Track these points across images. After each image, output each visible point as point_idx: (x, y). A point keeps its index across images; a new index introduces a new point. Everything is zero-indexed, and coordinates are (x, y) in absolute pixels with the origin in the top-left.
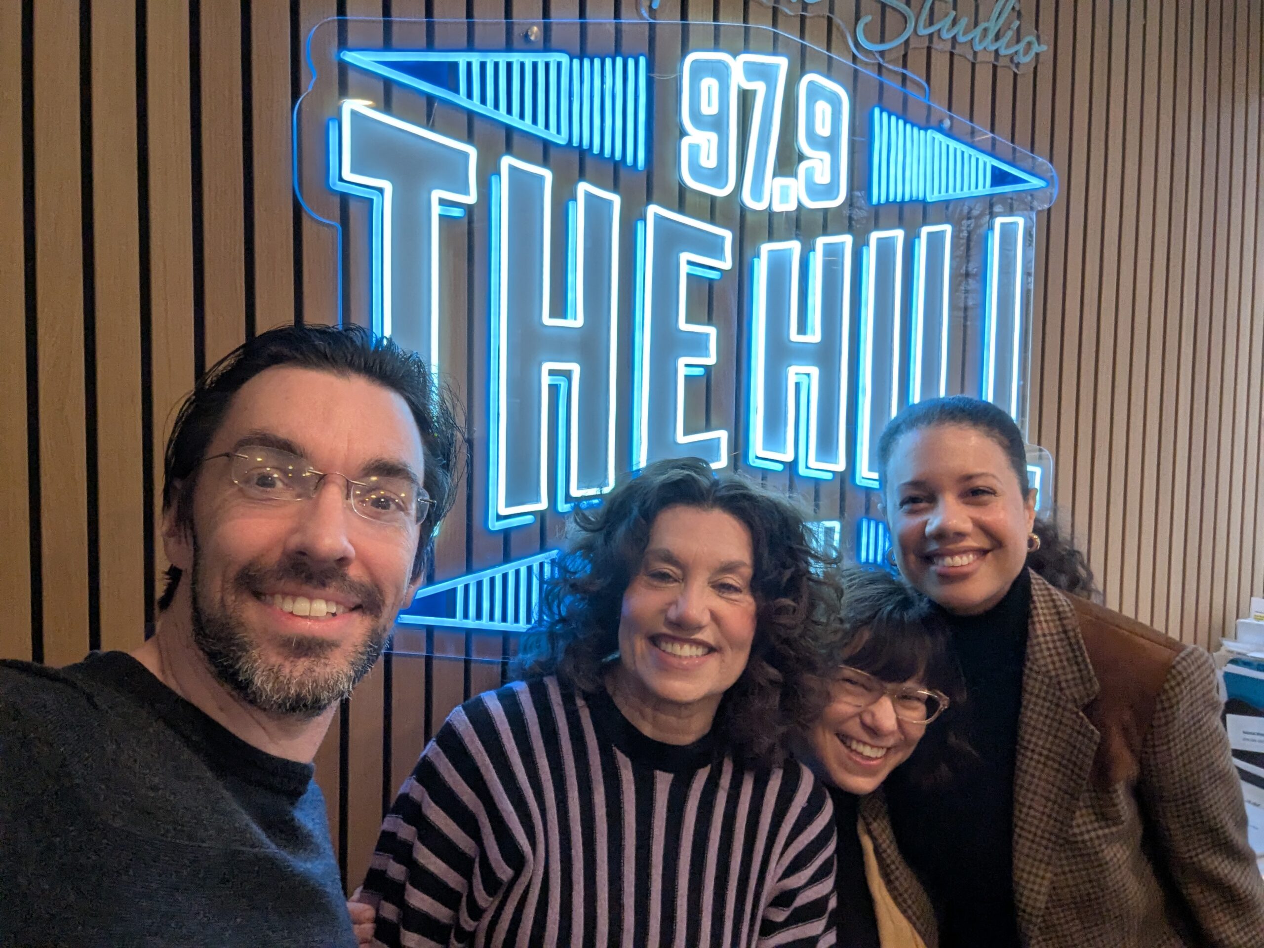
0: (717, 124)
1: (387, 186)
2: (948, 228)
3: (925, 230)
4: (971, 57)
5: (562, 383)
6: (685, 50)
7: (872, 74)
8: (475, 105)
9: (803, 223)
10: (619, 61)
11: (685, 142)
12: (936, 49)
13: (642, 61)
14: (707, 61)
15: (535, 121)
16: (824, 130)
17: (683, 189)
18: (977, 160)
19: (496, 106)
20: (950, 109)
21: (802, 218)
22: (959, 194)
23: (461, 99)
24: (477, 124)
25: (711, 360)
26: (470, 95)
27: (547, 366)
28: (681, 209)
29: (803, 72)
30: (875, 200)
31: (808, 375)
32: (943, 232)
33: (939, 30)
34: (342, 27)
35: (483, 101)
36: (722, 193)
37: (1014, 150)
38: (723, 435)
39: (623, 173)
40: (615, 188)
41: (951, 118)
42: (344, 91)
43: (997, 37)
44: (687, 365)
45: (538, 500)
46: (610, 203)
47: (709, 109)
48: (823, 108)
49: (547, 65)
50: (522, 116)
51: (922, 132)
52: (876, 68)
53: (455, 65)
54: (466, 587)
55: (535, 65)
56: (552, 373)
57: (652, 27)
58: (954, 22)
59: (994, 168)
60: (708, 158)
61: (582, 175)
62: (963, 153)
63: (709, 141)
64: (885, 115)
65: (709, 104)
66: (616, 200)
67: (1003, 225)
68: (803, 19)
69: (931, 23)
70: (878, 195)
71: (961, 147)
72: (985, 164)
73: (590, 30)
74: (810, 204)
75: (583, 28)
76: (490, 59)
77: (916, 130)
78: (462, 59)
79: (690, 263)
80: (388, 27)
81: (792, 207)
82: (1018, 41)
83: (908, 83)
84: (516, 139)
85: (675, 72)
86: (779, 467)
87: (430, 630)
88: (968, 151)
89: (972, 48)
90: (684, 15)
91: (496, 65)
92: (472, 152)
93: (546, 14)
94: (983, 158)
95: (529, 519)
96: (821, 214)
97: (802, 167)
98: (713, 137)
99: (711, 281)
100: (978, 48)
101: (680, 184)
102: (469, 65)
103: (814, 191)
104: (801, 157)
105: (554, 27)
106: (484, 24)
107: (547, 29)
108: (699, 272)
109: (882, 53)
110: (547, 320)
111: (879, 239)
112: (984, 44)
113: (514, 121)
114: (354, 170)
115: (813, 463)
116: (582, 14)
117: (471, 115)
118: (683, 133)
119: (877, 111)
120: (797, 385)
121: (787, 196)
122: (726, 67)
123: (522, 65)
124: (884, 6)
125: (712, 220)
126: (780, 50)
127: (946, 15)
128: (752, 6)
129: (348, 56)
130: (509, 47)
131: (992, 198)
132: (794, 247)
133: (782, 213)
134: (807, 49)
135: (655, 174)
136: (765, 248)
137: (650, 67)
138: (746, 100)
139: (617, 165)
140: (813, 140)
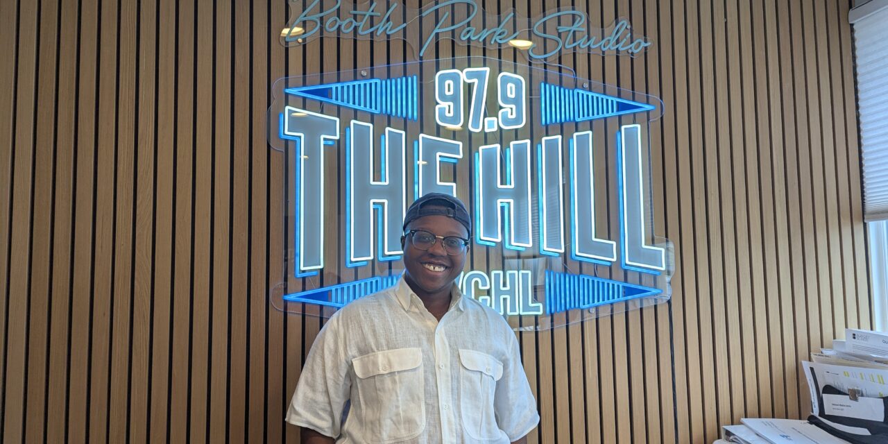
0: (454, 99)
1: (302, 135)
2: (590, 133)
3: (575, 134)
4: (601, 55)
5: (380, 208)
8: (339, 102)
10: (404, 79)
11: (437, 107)
12: (579, 53)
15: (365, 106)
16: (511, 95)
17: (438, 126)
19: (348, 102)
20: (590, 79)
22: (596, 116)
23: (334, 101)
24: (341, 109)
26: (337, 99)
27: (372, 201)
28: (438, 135)
29: (500, 71)
31: (509, 203)
32: (588, 135)
33: (579, 44)
35: (343, 101)
36: (458, 127)
39: (408, 122)
42: (287, 104)
43: (618, 42)
45: (370, 256)
46: (401, 134)
48: (511, 86)
49: (371, 84)
50: (360, 105)
52: (543, 66)
53: (332, 88)
54: (337, 290)
55: (365, 85)
56: (374, 203)
57: (421, 64)
58: (589, 39)
61: (389, 125)
65: (449, 91)
66: (403, 133)
67: (625, 129)
68: (500, 50)
69: (574, 41)
72: (612, 101)
75: (389, 69)
76: (345, 85)
78: (334, 86)
79: (440, 156)
81: (495, 129)
82: (632, 42)
83: (563, 70)
84: (358, 113)
86: (493, 244)
87: (321, 306)
89: (601, 49)
90: (437, 57)
91: (348, 87)
92: (337, 120)
93: (372, 65)
95: (365, 263)
97: (500, 112)
99: (455, 165)
100: (604, 49)
102: (337, 88)
104: (501, 108)
105: (375, 70)
106: (344, 72)
107: (372, 71)
108: (446, 160)
109: (545, 59)
110: (372, 183)
111: (546, 141)
112: (608, 47)
113: (356, 107)
114: (289, 131)
115: (513, 243)
116: (388, 63)
117: (339, 107)
118: (437, 104)
120: (502, 208)
122: (459, 75)
123: (360, 85)
124: (545, 39)
127: (584, 36)
128: (471, 48)
129: (288, 91)
130: (355, 79)
131: (620, 117)
132: (498, 146)
133: (490, 132)
134: (503, 63)
135: (424, 121)
136: (481, 148)
137: (421, 79)
138: (469, 87)
139: (406, 119)
140: (506, 100)
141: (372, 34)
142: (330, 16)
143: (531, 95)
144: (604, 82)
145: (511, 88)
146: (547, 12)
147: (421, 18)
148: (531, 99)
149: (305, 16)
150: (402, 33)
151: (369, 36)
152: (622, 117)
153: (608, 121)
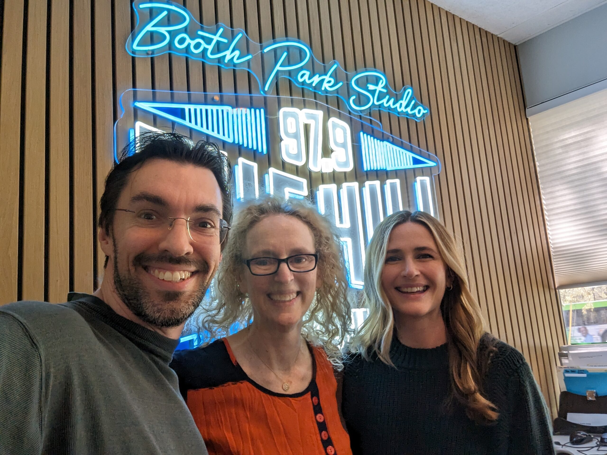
0: (296, 136)
2: (397, 181)
3: (388, 182)
4: (397, 115)
6: (280, 107)
7: (358, 119)
9: (336, 178)
10: (253, 110)
11: (283, 144)
13: (262, 110)
14: (289, 112)
15: (219, 133)
16: (340, 140)
17: (284, 163)
18: (406, 153)
19: (202, 126)
20: (391, 133)
21: (336, 176)
22: (400, 168)
23: (186, 123)
24: (194, 133)
26: (190, 121)
28: (284, 170)
29: (329, 117)
30: (365, 169)
31: (346, 242)
32: (396, 183)
34: (135, 93)
35: (196, 124)
36: (300, 163)
37: (420, 150)
39: (257, 155)
40: (255, 160)
41: (392, 137)
42: (136, 118)
46: (253, 166)
47: (292, 130)
48: (339, 131)
49: (223, 111)
50: (213, 130)
51: (381, 142)
52: (359, 117)
53: (184, 109)
55: (217, 111)
57: (265, 98)
59: (413, 157)
60: (293, 150)
61: (240, 155)
62: (399, 151)
63: (293, 142)
64: (365, 135)
66: (255, 165)
67: (420, 180)
68: (327, 97)
70: (366, 167)
71: (398, 149)
72: (409, 156)
73: (239, 98)
74: (338, 169)
75: (237, 98)
76: (198, 107)
77: (379, 141)
78: (186, 107)
79: (289, 192)
80: (154, 94)
81: (331, 171)
82: (415, 109)
83: (373, 123)
85: (276, 115)
88: (402, 150)
90: (278, 94)
91: (201, 110)
93: (220, 91)
94: (408, 153)
96: (344, 174)
98: (295, 141)
100: (399, 110)
101: (282, 161)
103: (339, 163)
104: (332, 151)
106: (195, 94)
107: (221, 97)
108: (294, 196)
109: (361, 111)
111: (369, 185)
113: (209, 132)
116: (236, 91)
117: (191, 130)
119: (361, 133)
121: (328, 166)
122: (297, 114)
123: (212, 110)
125: (298, 175)
126: (319, 108)
127: (385, 97)
128: (306, 92)
129: (138, 104)
130: (206, 103)
131: (414, 169)
133: (327, 173)
134: (330, 109)
135: (271, 156)
136: (321, 187)
137: (266, 113)
138: (307, 127)
139: (256, 152)
140: (337, 144)
141: (219, 60)
142: (178, 32)
143: (353, 142)
144: (401, 138)
145: (339, 133)
146: (358, 70)
147: (262, 55)
148: (353, 146)
149: (153, 26)
150: (247, 64)
151: (217, 61)
153: (407, 172)
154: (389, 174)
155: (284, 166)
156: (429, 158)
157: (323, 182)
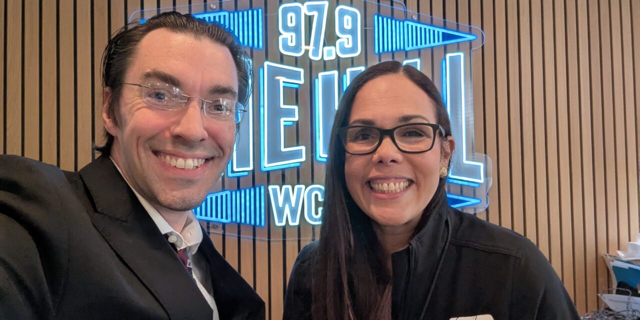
0: (296, 30)
2: (418, 60)
3: (405, 62)
6: (280, 4)
7: (374, 3)
9: (341, 64)
10: (250, 12)
11: (281, 38)
13: (260, 11)
14: (290, 7)
16: (348, 26)
17: (282, 55)
18: (434, 31)
20: (418, 11)
22: (424, 46)
25: (296, 119)
28: (282, 62)
29: (338, 5)
30: (377, 52)
32: (416, 62)
34: (142, 13)
36: (299, 55)
37: (458, 25)
38: (303, 148)
39: (254, 51)
40: (252, 57)
41: (419, 16)
44: (284, 121)
47: (292, 24)
48: (347, 19)
49: (219, 16)
51: (402, 22)
59: (443, 33)
60: (292, 42)
62: (425, 29)
63: (292, 36)
64: (380, 18)
65: (291, 22)
67: (450, 57)
70: (378, 50)
71: (423, 26)
72: (438, 32)
73: (239, 3)
74: (342, 56)
75: (236, 2)
77: (398, 23)
79: (283, 82)
80: (158, 11)
81: (333, 57)
83: (394, 4)
85: (276, 12)
88: (428, 28)
94: (437, 30)
96: (350, 60)
97: (338, 42)
98: (294, 34)
99: (297, 90)
101: (280, 54)
103: (344, 50)
104: (338, 38)
105: (223, 4)
106: (195, 6)
107: (221, 4)
108: (289, 85)
118: (281, 34)
119: (376, 17)
121: (332, 54)
122: (300, 8)
123: (209, 18)
125: (296, 65)
130: (205, 12)
131: (445, 46)
132: (335, 73)
133: (328, 60)
135: (269, 51)
136: (321, 75)
137: (266, 11)
138: (309, 19)
139: (252, 49)
140: (343, 30)
143: (366, 26)
144: (431, 14)
145: (348, 20)
148: (366, 30)
152: (448, 47)
153: (434, 50)
154: (409, 54)
155: (282, 59)
156: (470, 32)
157: (325, 69)
